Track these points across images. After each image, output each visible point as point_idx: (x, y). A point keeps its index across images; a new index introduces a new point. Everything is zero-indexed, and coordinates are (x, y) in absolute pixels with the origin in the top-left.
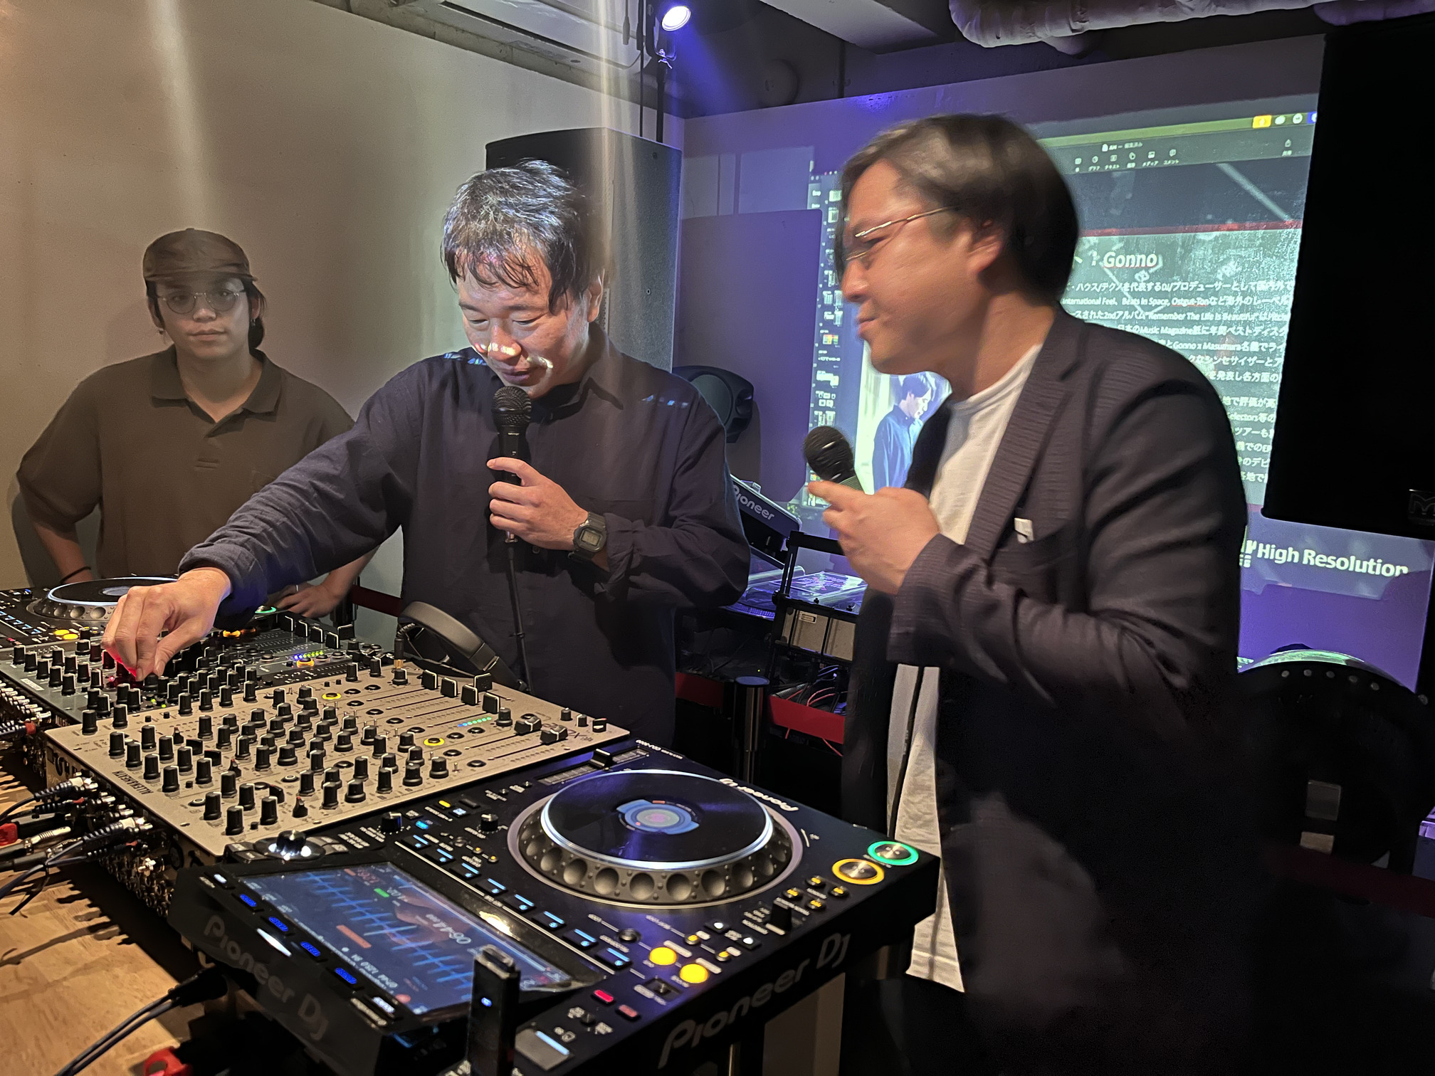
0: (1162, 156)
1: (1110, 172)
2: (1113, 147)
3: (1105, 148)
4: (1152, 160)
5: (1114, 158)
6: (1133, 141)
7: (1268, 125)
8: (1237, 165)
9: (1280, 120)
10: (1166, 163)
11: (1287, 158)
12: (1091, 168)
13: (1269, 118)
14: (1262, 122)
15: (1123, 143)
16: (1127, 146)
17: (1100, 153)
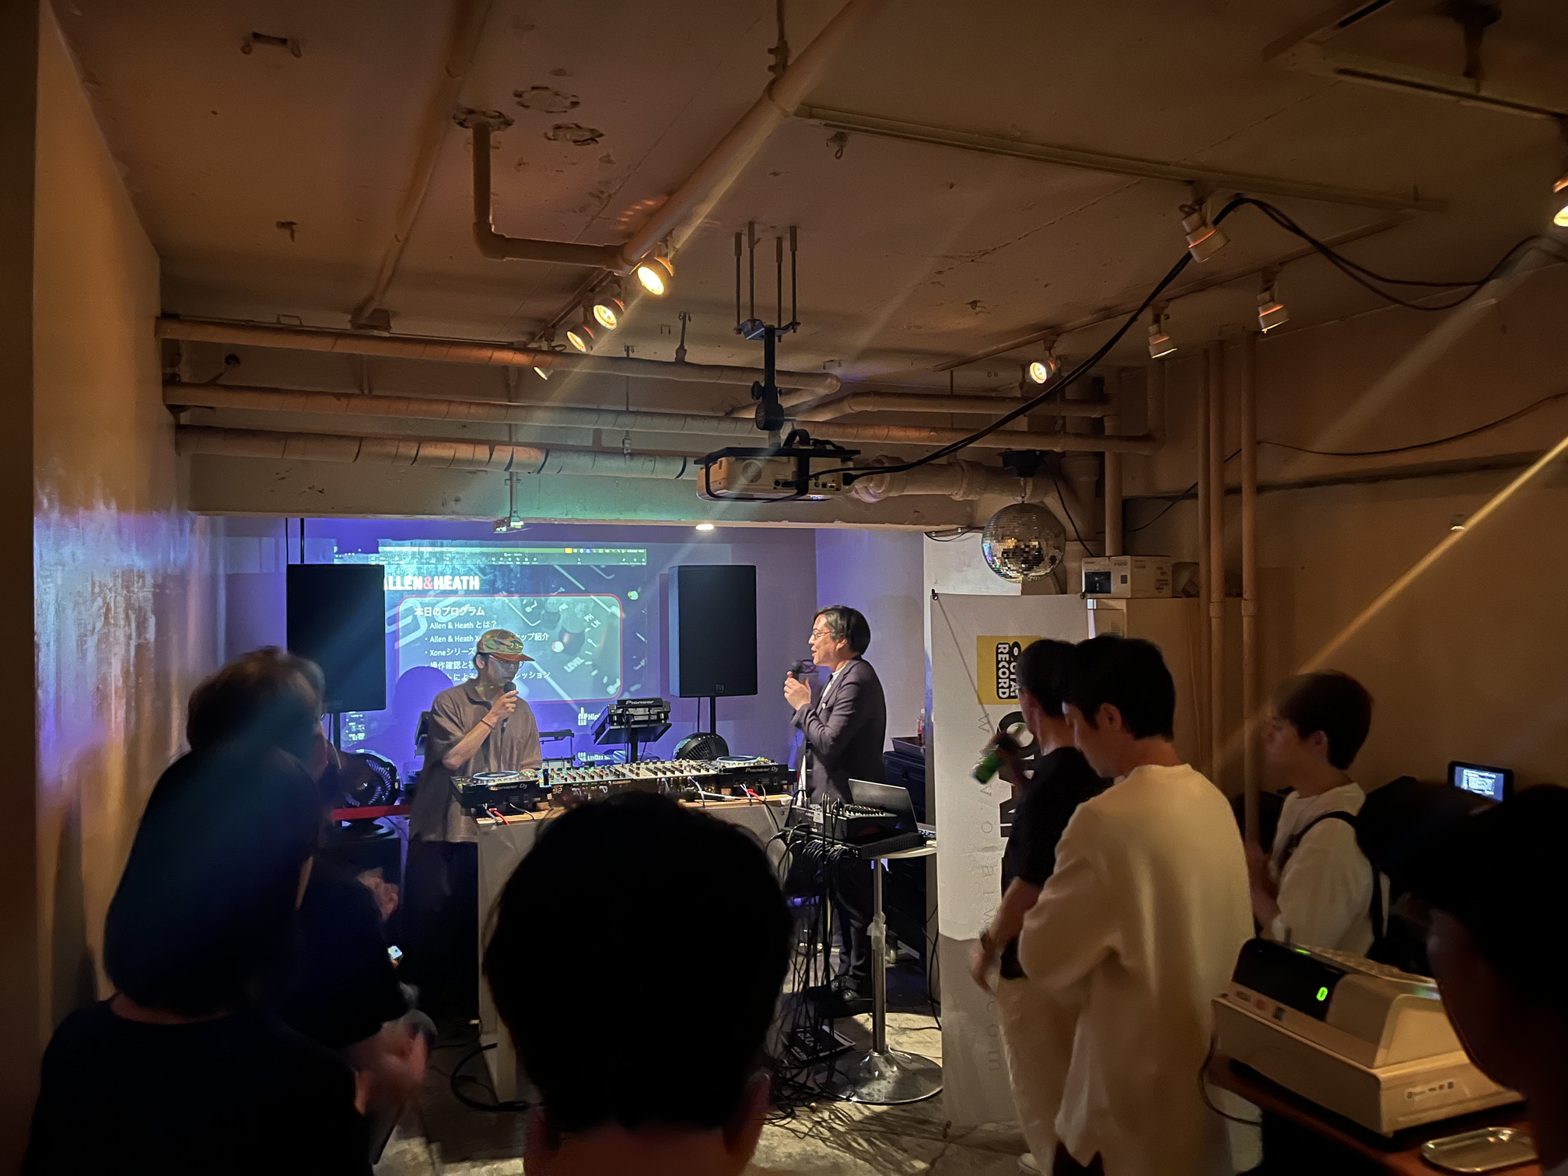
1: (509, 565)
2: (509, 555)
3: (505, 555)
4: (527, 561)
5: (510, 559)
6: (518, 553)
7: (571, 552)
8: (562, 566)
9: (576, 550)
10: (533, 563)
11: (580, 565)
13: (571, 549)
14: (569, 551)
15: (514, 553)
16: (515, 555)
17: (504, 557)
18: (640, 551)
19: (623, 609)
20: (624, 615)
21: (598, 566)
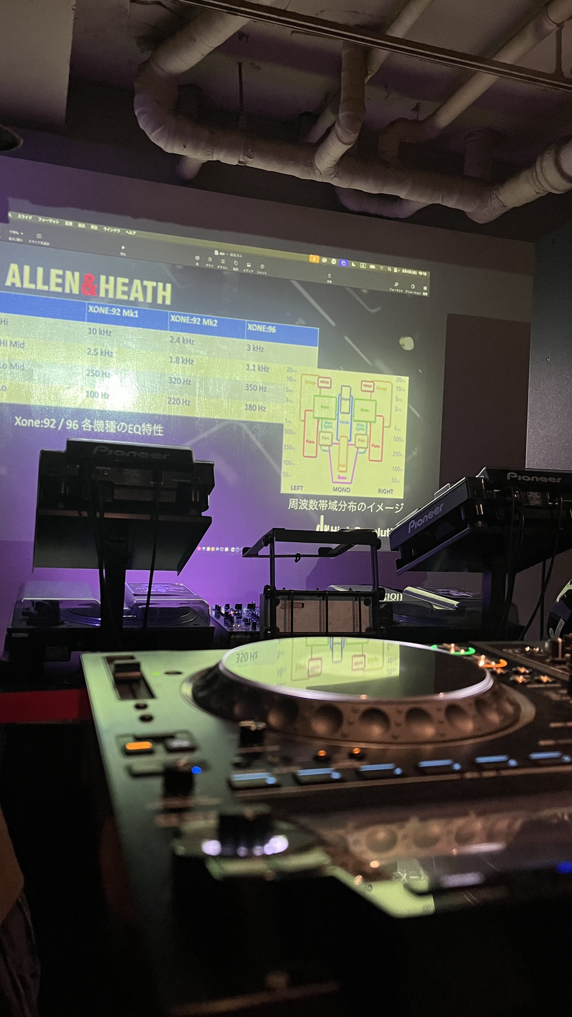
1: (221, 271)
2: (222, 254)
3: (216, 253)
4: (249, 268)
5: (223, 261)
6: (236, 252)
7: (318, 262)
8: (301, 283)
9: (324, 260)
10: (259, 273)
11: (329, 285)
12: (207, 265)
13: (318, 257)
14: (314, 259)
15: (229, 252)
16: (231, 255)
17: (213, 255)
18: (421, 273)
21: (357, 291)
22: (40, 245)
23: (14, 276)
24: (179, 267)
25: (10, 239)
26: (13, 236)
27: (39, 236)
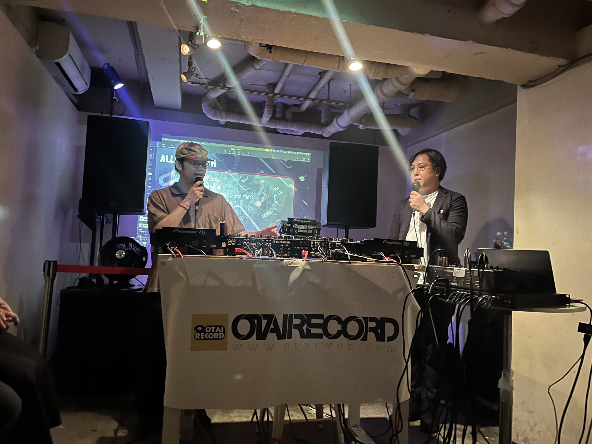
0: (246, 153)
1: (234, 155)
3: (232, 149)
4: (244, 154)
5: (234, 152)
8: (262, 158)
9: (271, 150)
10: (247, 155)
11: (272, 159)
12: (229, 153)
14: (267, 150)
15: (237, 148)
18: (307, 154)
19: (296, 186)
20: (296, 189)
21: (283, 161)
22: (172, 148)
23: (163, 159)
24: (219, 154)
25: (162, 147)
26: (164, 146)
27: (172, 145)
